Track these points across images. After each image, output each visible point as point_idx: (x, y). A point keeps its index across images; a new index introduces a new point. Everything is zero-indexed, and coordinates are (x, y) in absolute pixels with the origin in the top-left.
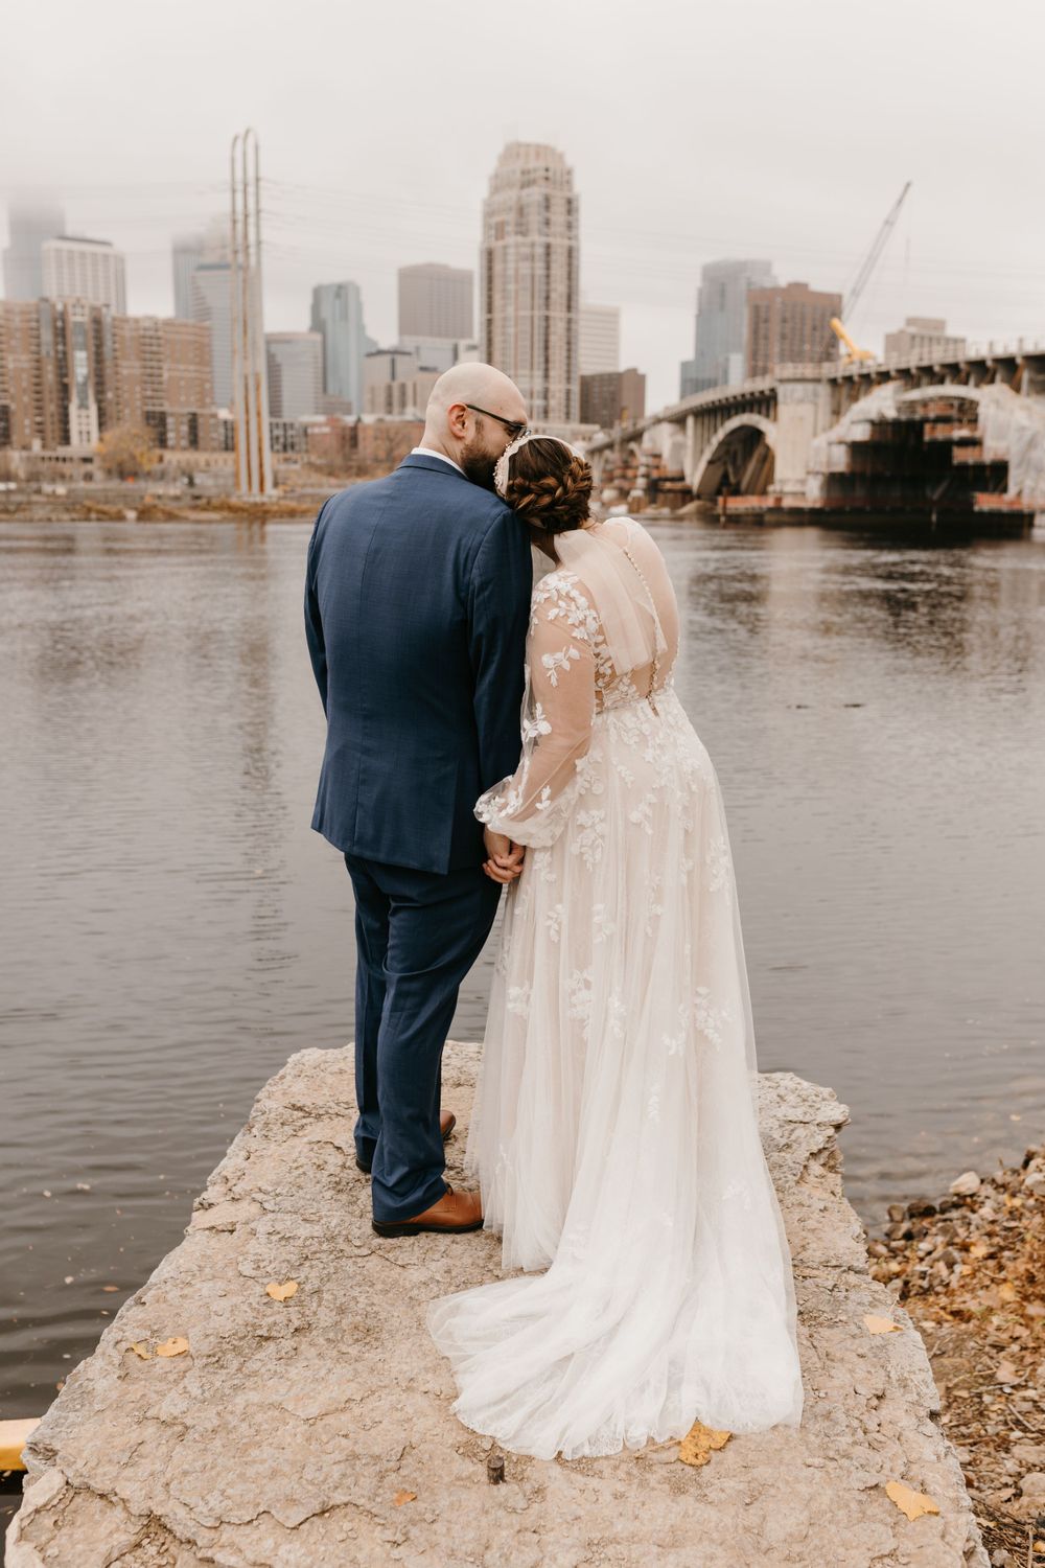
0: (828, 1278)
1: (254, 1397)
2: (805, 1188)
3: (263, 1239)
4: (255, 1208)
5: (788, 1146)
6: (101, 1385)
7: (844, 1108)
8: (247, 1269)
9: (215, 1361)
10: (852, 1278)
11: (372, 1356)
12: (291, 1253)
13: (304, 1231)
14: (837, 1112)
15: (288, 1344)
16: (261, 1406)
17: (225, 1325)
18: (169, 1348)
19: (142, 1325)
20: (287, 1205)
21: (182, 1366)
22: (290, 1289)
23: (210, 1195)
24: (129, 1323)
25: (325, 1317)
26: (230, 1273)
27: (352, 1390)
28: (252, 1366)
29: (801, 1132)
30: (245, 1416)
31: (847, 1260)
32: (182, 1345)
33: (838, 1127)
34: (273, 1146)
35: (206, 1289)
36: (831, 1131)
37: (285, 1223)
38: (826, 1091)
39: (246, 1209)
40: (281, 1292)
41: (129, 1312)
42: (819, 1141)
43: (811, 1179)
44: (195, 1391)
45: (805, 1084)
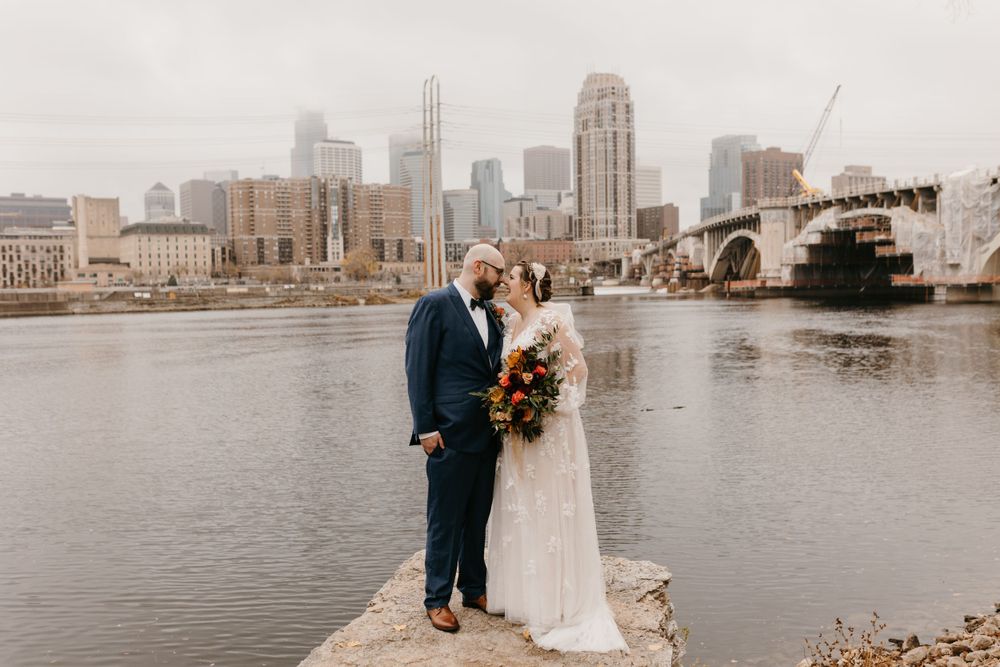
0: (638, 633)
1: (384, 657)
2: (640, 604)
3: (394, 612)
4: (393, 603)
5: (638, 588)
6: (324, 653)
7: (670, 575)
8: (387, 621)
9: (370, 646)
10: (651, 634)
11: (433, 647)
12: (406, 616)
13: (412, 610)
14: (666, 576)
15: (400, 643)
16: (387, 660)
17: (375, 637)
18: (352, 644)
19: (342, 637)
20: (406, 601)
21: (357, 648)
22: (403, 627)
23: (374, 600)
24: (337, 636)
25: (416, 635)
26: (379, 622)
27: (424, 656)
28: (384, 649)
29: (646, 582)
30: (379, 662)
31: (649, 627)
32: (357, 643)
33: (666, 583)
34: (403, 582)
35: (369, 627)
36: (662, 584)
37: (405, 607)
38: (663, 568)
39: (389, 604)
40: (398, 628)
41: (337, 633)
42: (654, 586)
43: (646, 601)
44: (362, 655)
45: (654, 565)
